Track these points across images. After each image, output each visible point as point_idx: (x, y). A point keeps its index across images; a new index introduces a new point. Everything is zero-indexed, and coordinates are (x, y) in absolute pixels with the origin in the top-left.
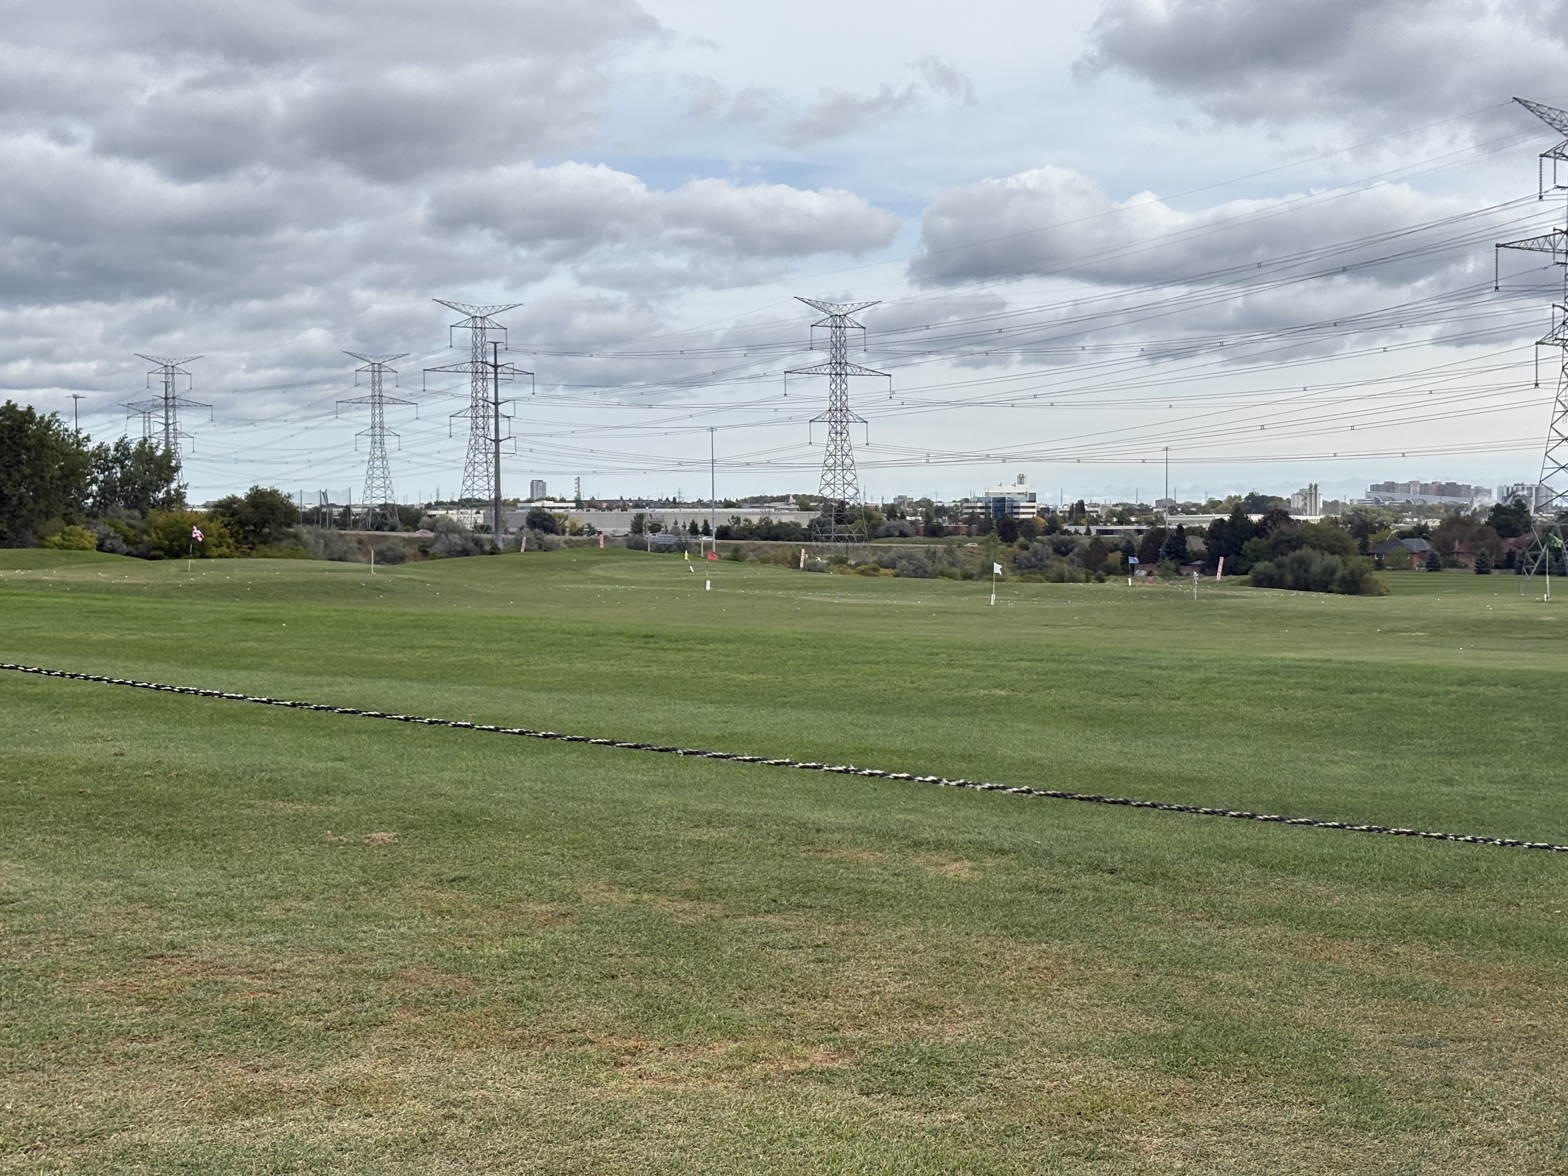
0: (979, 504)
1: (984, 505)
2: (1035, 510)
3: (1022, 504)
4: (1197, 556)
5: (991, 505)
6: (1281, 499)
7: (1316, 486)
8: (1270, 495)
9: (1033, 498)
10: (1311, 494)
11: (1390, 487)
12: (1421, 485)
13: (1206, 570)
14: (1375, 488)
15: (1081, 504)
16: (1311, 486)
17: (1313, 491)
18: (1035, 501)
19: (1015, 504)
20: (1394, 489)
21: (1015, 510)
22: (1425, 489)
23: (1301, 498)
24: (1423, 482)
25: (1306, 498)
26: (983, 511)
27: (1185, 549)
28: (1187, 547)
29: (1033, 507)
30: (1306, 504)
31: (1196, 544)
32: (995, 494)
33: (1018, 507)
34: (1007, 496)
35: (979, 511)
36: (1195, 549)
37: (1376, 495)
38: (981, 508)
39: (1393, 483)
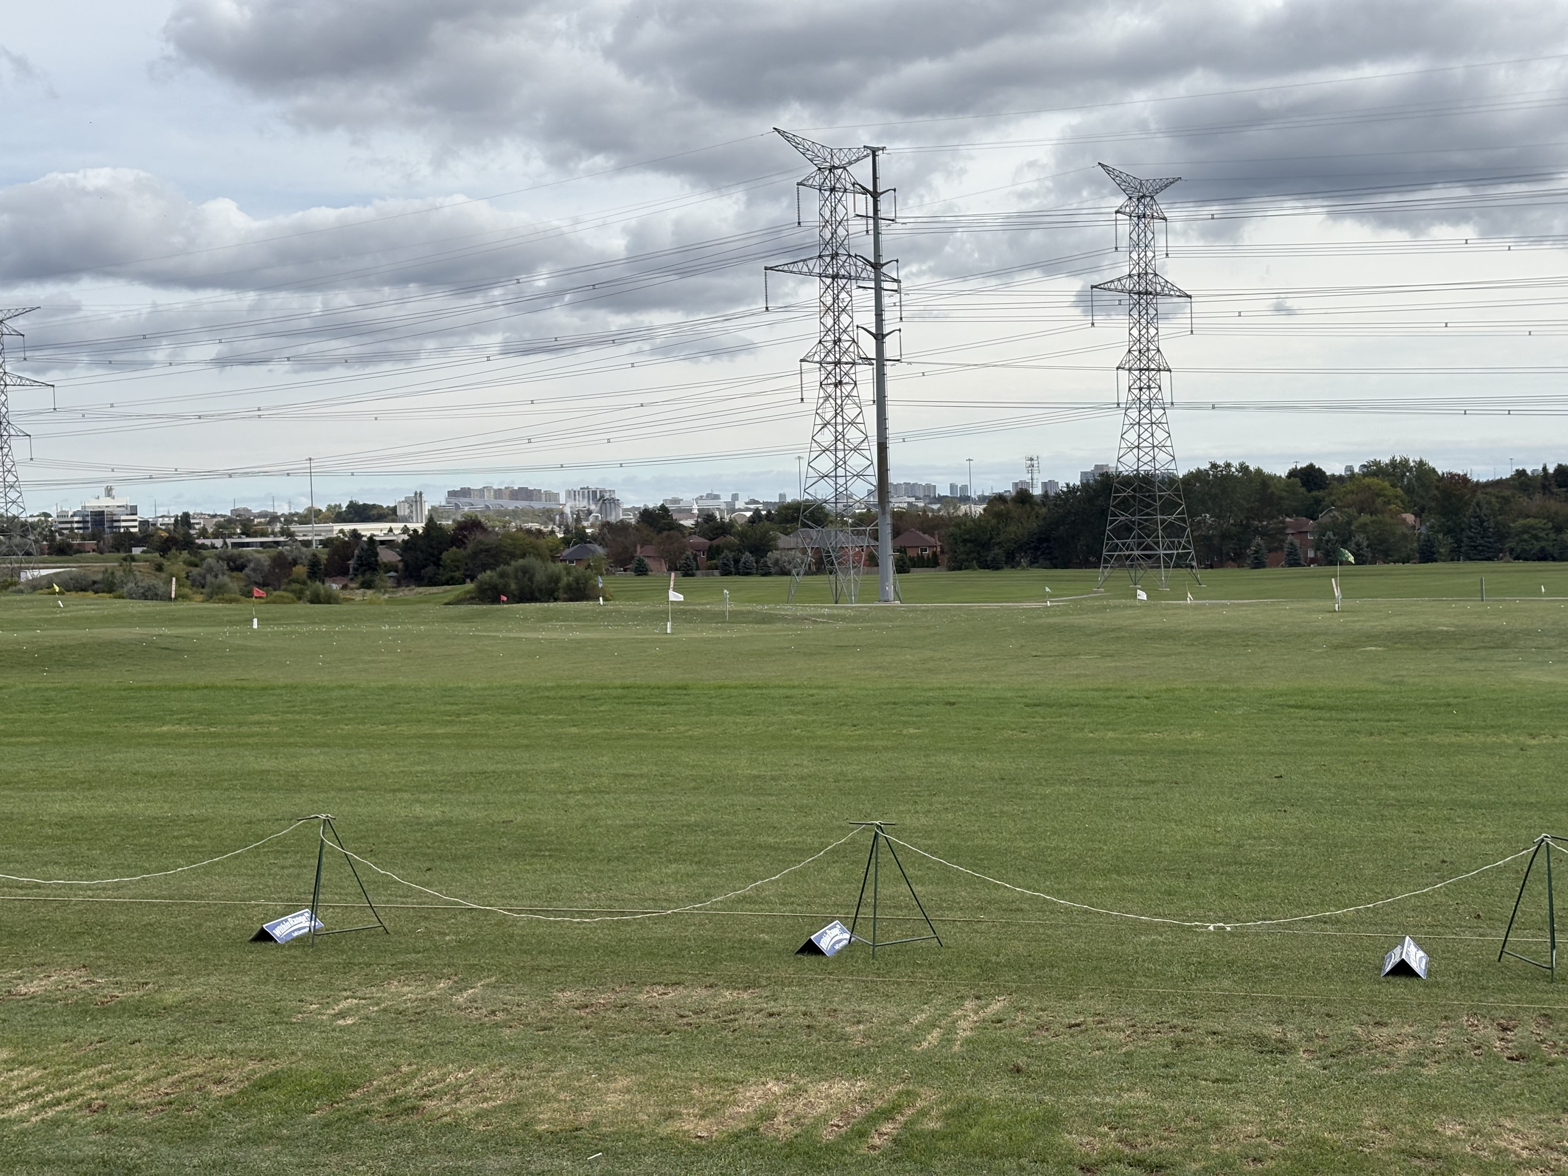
0: (76, 519)
1: (81, 519)
2: (136, 524)
3: (123, 518)
4: (389, 567)
5: (89, 519)
6: (381, 506)
7: (421, 494)
8: (371, 503)
9: (134, 511)
10: (416, 502)
11: (465, 492)
12: (495, 491)
13: (403, 581)
14: (452, 494)
15: (186, 516)
16: (416, 494)
17: (418, 499)
18: (136, 514)
19: (115, 518)
20: (470, 494)
21: (116, 524)
22: (498, 493)
23: (407, 505)
24: (495, 487)
25: (412, 506)
26: (81, 525)
27: (377, 561)
28: (379, 558)
29: (135, 520)
30: (412, 512)
31: (386, 556)
32: (93, 507)
33: (119, 521)
34: (106, 510)
35: (75, 525)
36: (385, 560)
37: (454, 500)
38: (77, 522)
39: (469, 489)
